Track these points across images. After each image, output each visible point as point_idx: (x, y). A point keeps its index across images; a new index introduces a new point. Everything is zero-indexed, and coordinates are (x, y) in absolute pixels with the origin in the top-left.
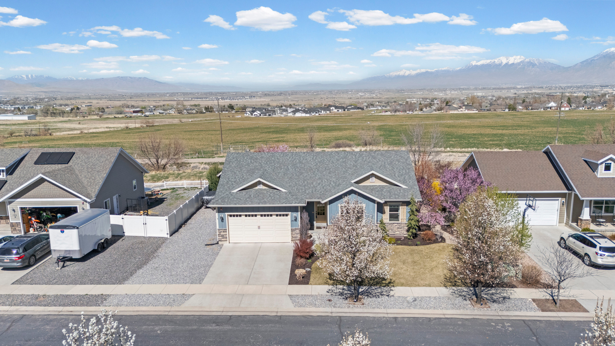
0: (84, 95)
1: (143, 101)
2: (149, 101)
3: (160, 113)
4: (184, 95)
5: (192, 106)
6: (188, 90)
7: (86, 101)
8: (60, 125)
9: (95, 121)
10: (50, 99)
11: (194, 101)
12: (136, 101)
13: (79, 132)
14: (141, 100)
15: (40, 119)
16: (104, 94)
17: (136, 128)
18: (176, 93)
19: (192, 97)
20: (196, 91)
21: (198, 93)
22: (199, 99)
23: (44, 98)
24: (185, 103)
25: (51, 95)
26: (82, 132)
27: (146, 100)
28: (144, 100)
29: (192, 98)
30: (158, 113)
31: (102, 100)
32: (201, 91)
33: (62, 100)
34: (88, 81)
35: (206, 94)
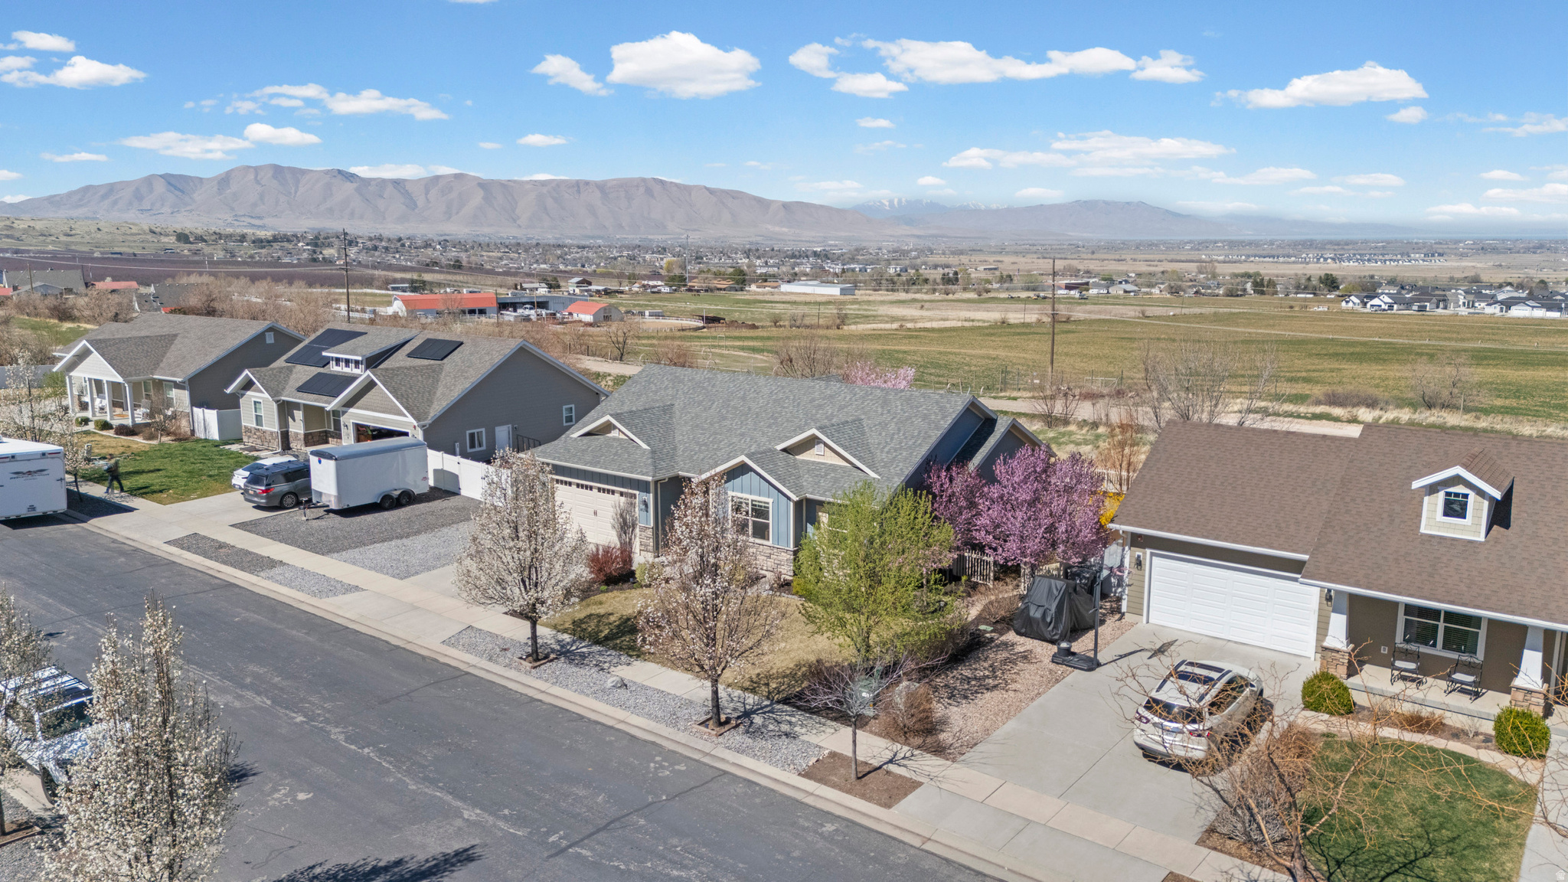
0: (993, 244)
1: (1119, 260)
2: (1135, 260)
3: (1126, 292)
4: (1230, 248)
5: (1236, 276)
6: (1248, 235)
7: (991, 259)
8: (883, 310)
9: (959, 304)
10: (921, 252)
11: (1252, 265)
12: (1103, 260)
13: (895, 326)
14: (1117, 257)
15: (861, 295)
16: (1036, 243)
17: (1024, 325)
18: (1211, 241)
19: (1251, 252)
20: (1269, 238)
21: (1272, 243)
22: (1267, 259)
23: (911, 250)
24: (1221, 269)
25: (929, 244)
26: (901, 326)
27: (1128, 257)
28: (1123, 257)
29: (1248, 256)
30: (1121, 292)
31: (1028, 256)
32: (1283, 238)
33: (943, 254)
34: (1012, 213)
35: (1295, 244)
